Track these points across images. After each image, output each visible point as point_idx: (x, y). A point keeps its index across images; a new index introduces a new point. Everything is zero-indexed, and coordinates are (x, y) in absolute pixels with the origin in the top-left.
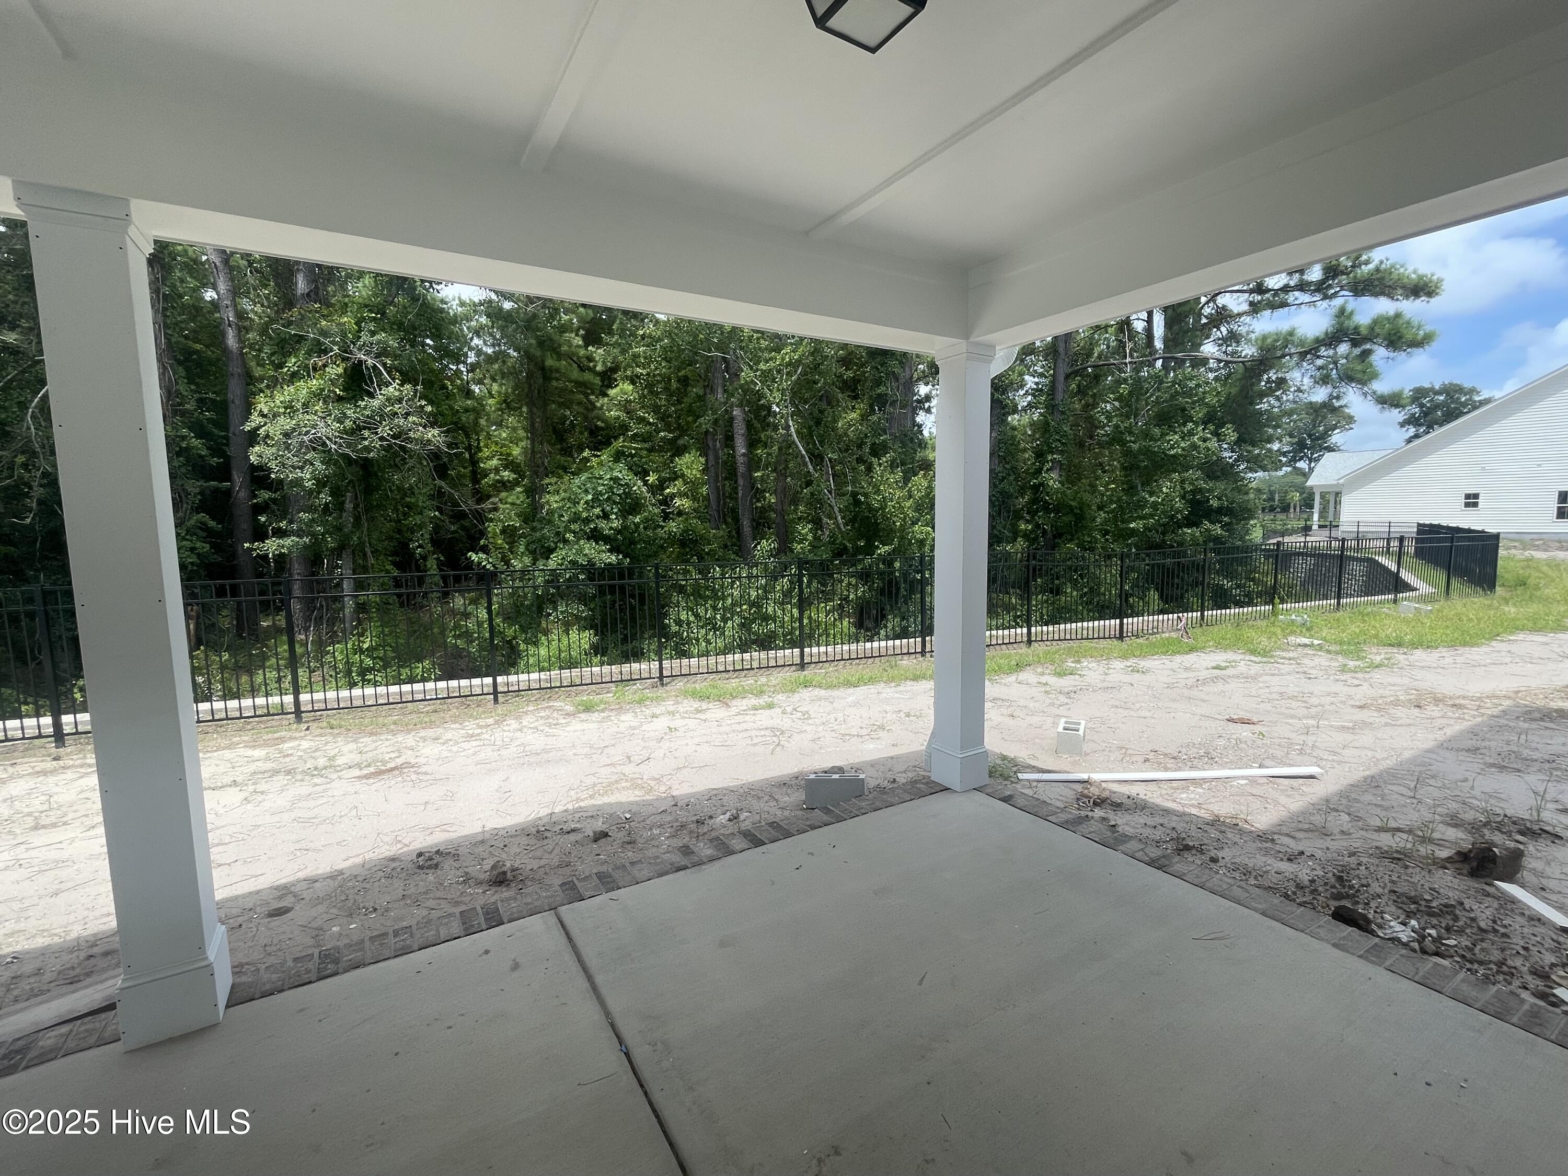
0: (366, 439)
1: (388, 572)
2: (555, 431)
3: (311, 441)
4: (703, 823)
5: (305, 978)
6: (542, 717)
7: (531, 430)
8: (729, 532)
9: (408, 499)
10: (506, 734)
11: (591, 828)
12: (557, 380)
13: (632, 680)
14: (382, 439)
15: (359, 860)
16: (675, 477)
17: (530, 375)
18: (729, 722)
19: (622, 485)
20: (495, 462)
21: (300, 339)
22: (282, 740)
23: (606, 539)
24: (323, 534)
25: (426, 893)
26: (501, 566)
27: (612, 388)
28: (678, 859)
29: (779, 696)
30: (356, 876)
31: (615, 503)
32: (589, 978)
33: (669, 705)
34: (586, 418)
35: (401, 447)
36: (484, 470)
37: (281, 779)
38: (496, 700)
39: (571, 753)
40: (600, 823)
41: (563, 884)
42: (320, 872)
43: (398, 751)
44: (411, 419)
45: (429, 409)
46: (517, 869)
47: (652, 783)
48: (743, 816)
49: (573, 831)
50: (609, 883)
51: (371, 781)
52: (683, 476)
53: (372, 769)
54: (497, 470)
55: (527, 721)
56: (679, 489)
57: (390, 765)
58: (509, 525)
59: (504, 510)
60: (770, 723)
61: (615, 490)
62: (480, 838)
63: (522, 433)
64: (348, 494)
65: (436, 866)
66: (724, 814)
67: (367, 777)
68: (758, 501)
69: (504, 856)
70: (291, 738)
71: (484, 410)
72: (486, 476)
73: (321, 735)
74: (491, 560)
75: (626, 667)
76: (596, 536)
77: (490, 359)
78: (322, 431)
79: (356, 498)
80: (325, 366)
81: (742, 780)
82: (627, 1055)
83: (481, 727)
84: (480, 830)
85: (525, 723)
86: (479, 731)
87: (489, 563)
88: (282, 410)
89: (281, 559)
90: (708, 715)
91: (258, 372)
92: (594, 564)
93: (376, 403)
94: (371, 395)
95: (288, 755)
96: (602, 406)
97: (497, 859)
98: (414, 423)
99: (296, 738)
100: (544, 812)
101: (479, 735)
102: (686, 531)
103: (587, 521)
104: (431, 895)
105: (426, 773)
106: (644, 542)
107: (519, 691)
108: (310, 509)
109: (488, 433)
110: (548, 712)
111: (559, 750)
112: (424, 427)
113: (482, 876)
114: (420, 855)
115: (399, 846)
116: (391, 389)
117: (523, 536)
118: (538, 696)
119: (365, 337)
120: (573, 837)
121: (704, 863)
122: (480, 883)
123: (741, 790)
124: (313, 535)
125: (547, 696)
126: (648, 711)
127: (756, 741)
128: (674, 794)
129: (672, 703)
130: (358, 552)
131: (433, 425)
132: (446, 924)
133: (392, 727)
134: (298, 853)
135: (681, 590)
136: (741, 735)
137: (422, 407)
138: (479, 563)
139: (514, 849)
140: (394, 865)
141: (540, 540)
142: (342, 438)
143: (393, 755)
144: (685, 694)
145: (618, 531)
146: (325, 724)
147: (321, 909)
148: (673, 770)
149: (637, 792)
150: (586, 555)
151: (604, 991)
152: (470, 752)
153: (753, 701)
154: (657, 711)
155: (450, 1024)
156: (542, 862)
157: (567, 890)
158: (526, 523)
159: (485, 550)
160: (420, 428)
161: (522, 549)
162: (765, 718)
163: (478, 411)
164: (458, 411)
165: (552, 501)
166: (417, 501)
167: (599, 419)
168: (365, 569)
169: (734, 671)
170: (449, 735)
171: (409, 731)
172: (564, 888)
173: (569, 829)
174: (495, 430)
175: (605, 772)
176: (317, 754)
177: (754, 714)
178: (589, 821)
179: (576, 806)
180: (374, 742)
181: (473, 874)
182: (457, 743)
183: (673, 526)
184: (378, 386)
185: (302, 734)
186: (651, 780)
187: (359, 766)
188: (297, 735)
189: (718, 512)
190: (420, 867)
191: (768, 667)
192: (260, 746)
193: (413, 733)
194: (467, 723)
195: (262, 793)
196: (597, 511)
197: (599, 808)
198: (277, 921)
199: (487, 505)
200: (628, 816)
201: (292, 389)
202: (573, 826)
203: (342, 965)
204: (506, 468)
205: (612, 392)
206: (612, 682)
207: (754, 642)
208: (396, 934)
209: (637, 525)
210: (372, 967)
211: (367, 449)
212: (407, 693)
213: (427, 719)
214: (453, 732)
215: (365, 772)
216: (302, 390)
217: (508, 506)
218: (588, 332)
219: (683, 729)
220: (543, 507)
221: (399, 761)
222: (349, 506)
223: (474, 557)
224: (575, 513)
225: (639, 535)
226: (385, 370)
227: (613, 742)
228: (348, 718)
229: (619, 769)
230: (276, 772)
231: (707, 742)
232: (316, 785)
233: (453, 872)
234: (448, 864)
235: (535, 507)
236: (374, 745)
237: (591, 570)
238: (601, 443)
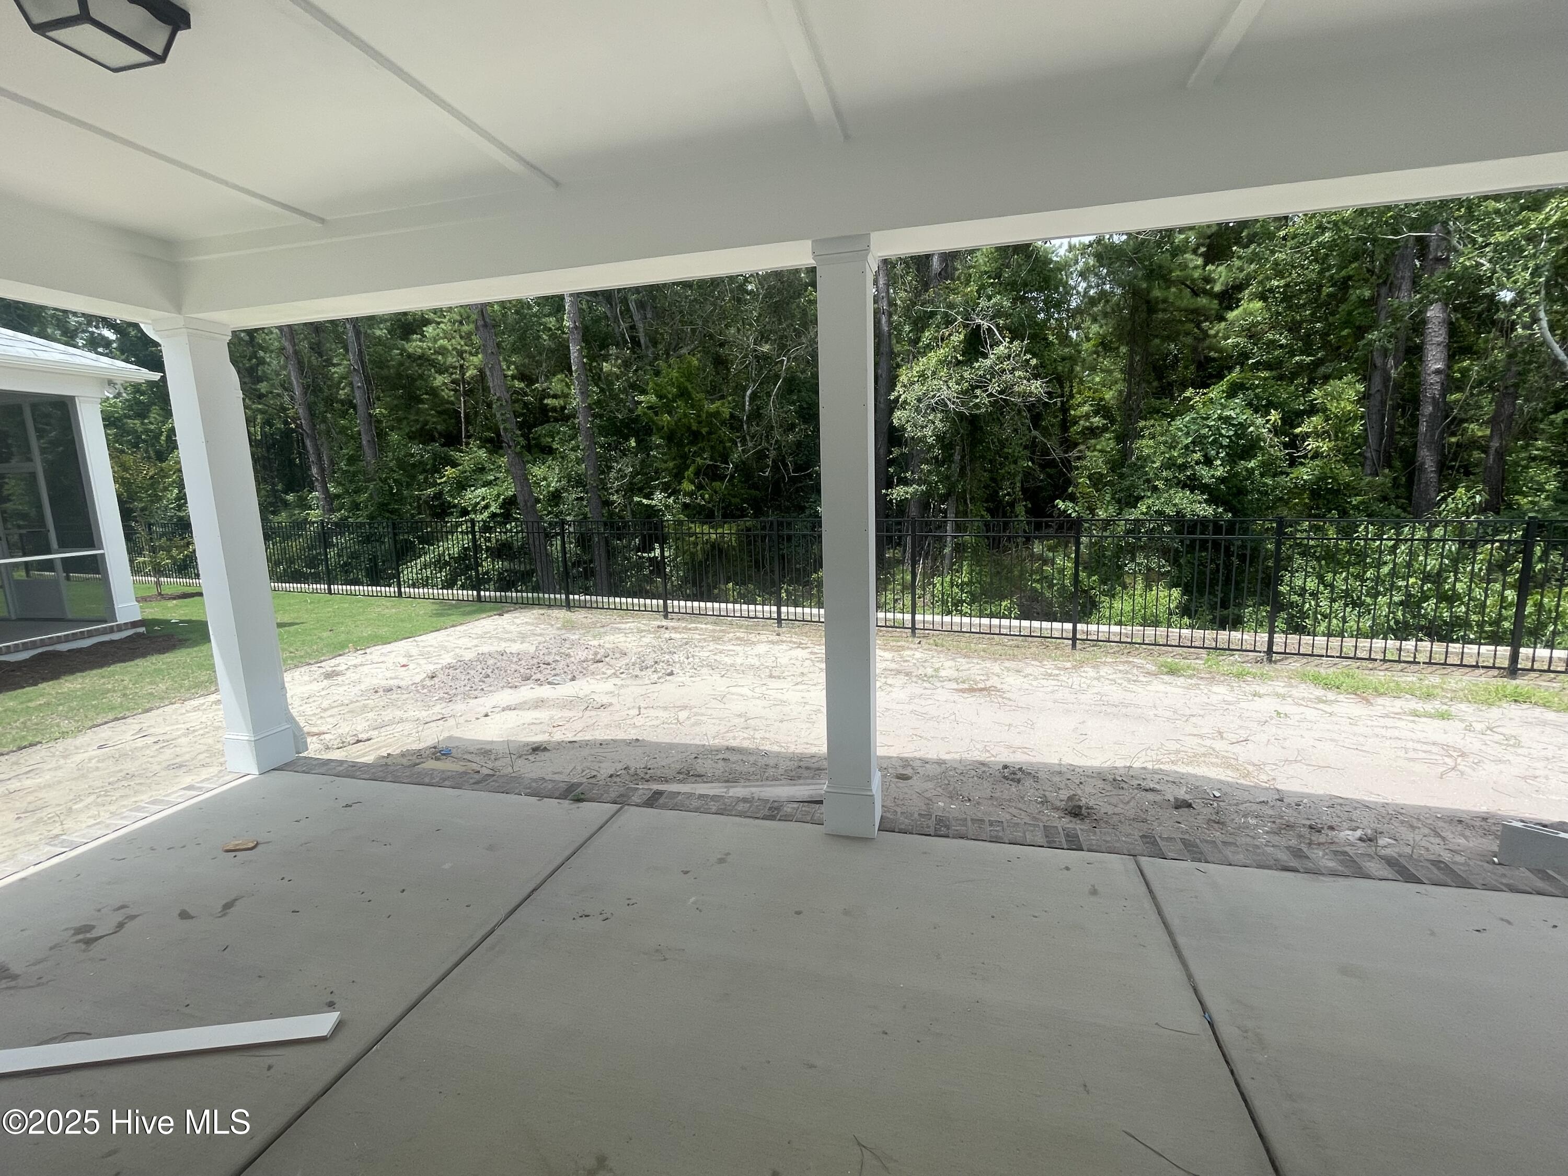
0: (977, 397)
1: (982, 516)
2: (1155, 368)
3: (936, 403)
4: (1319, 832)
5: (926, 831)
6: (1120, 671)
7: (1129, 371)
8: (1395, 479)
9: (1006, 450)
10: (1083, 680)
11: (1172, 793)
12: (1164, 310)
13: (1229, 649)
14: (991, 395)
15: (957, 757)
16: (1312, 410)
17: (1134, 310)
18: (1369, 723)
19: (1234, 425)
20: (1086, 408)
21: (933, 314)
22: (903, 648)
23: (1204, 488)
24: (936, 483)
25: (1009, 801)
26: (1087, 515)
27: (1232, 310)
28: (1285, 858)
29: (1463, 706)
30: (955, 769)
31: (1222, 446)
32: (1170, 934)
33: (1279, 686)
34: (1194, 350)
35: (1005, 400)
36: (1075, 416)
37: (902, 679)
38: (1074, 646)
39: (1151, 713)
40: (1182, 792)
41: (1143, 837)
42: (930, 756)
43: (987, 675)
44: (1017, 374)
45: (1034, 362)
46: (1092, 808)
47: (1251, 768)
48: (1383, 841)
49: (1152, 790)
50: (1196, 853)
51: (965, 695)
52: (1325, 410)
53: (966, 686)
54: (1087, 416)
55: (1104, 671)
56: (1315, 427)
57: (981, 686)
58: (1095, 473)
59: (1091, 457)
60: (1441, 738)
61: (1223, 432)
62: (1057, 769)
63: (1117, 375)
64: (958, 447)
65: (1019, 781)
66: (1354, 830)
67: (963, 691)
68: (1453, 434)
69: (1079, 792)
70: (908, 648)
71: (1080, 357)
72: (1076, 423)
73: (929, 650)
74: (1077, 509)
75: (1223, 635)
76: (1192, 484)
77: (1093, 302)
78: (945, 393)
79: (964, 450)
80: (950, 335)
81: (1386, 798)
82: (1211, 1024)
83: (1059, 669)
84: (1057, 762)
85: (1102, 673)
86: (1057, 672)
87: (1076, 511)
88: (916, 379)
89: (903, 503)
90: (1335, 708)
91: (897, 348)
92: (1184, 516)
93: (988, 362)
94: (985, 356)
95: (907, 661)
96: (1218, 332)
97: (1072, 793)
98: (1020, 377)
99: (912, 649)
100: (1120, 764)
101: (1057, 675)
102: (1322, 478)
103: (1183, 467)
104: (1014, 804)
105: (1010, 700)
106: (1259, 491)
107: (1098, 641)
108: (927, 462)
109: (1081, 379)
110: (1126, 667)
111: (1137, 706)
112: (1029, 380)
113: (1058, 804)
114: (1005, 767)
115: (988, 755)
116: (1002, 348)
117: (1111, 484)
118: (1118, 649)
119: (983, 303)
120: (1150, 796)
121: (1323, 874)
122: (1057, 809)
123: (1382, 810)
124: (930, 484)
125: (1126, 651)
126: (1248, 688)
127: (1411, 755)
128: (1279, 787)
129: (1282, 684)
130: (962, 498)
131: (1036, 377)
132: (1032, 831)
133: (982, 653)
134: (915, 738)
135: (1305, 552)
136: (1388, 742)
137: (1027, 361)
138: (1065, 511)
139: (1089, 789)
140: (984, 769)
141: (1128, 489)
142: (958, 398)
143: (983, 678)
144: (1304, 677)
145: (1222, 480)
146: (932, 641)
147: (930, 785)
148: (1280, 761)
149: (1230, 774)
150: (1175, 505)
151: (1186, 953)
152: (1049, 689)
153: (1414, 704)
154: (1262, 690)
155: (1036, 914)
156: (1117, 810)
157: (1147, 843)
158: (1113, 471)
159: (1072, 498)
160: (1025, 382)
161: (1108, 497)
162: (1432, 729)
163: (1072, 360)
164: (1055, 360)
165: (1144, 446)
166: (1014, 452)
167: (1211, 348)
168: (965, 514)
169: (1384, 660)
170: (1029, 670)
171: (996, 660)
172: (1144, 840)
173: (1147, 787)
174: (1088, 376)
175: (1192, 742)
176: (926, 664)
177: (1413, 721)
178: (1169, 785)
179: (1156, 767)
180: (968, 663)
181: (1050, 799)
182: (1036, 679)
183: (1305, 473)
184: (991, 346)
185: (916, 646)
186: (1249, 764)
187: (956, 680)
188: (912, 646)
189: (1378, 451)
190: (1005, 777)
191: (1445, 664)
192: (888, 650)
193: (999, 662)
194: (1045, 663)
195: (890, 685)
196: (1197, 456)
197: (1182, 776)
198: (902, 784)
199: (1075, 453)
200: (1217, 794)
201: (924, 359)
202: (1152, 786)
203: (951, 832)
204: (1096, 413)
205: (1231, 315)
206: (1203, 648)
207: (1421, 628)
208: (991, 823)
209: (1251, 472)
210: (973, 842)
211: (977, 406)
212: (995, 626)
213: (1011, 652)
214: (1033, 668)
215: (961, 686)
216: (930, 361)
217: (1096, 453)
218: (1210, 247)
219: (1297, 717)
220: (1132, 454)
221: (989, 684)
222: (957, 457)
223: (1061, 504)
224: (1169, 459)
225: (1252, 483)
226: (998, 330)
227: (1201, 712)
228: (948, 640)
229: (1208, 742)
230: (899, 672)
231: (1331, 740)
232: (926, 688)
233: (1032, 791)
234: (1028, 782)
235: (1125, 453)
236: (967, 666)
237: (1180, 522)
238: (1211, 376)
